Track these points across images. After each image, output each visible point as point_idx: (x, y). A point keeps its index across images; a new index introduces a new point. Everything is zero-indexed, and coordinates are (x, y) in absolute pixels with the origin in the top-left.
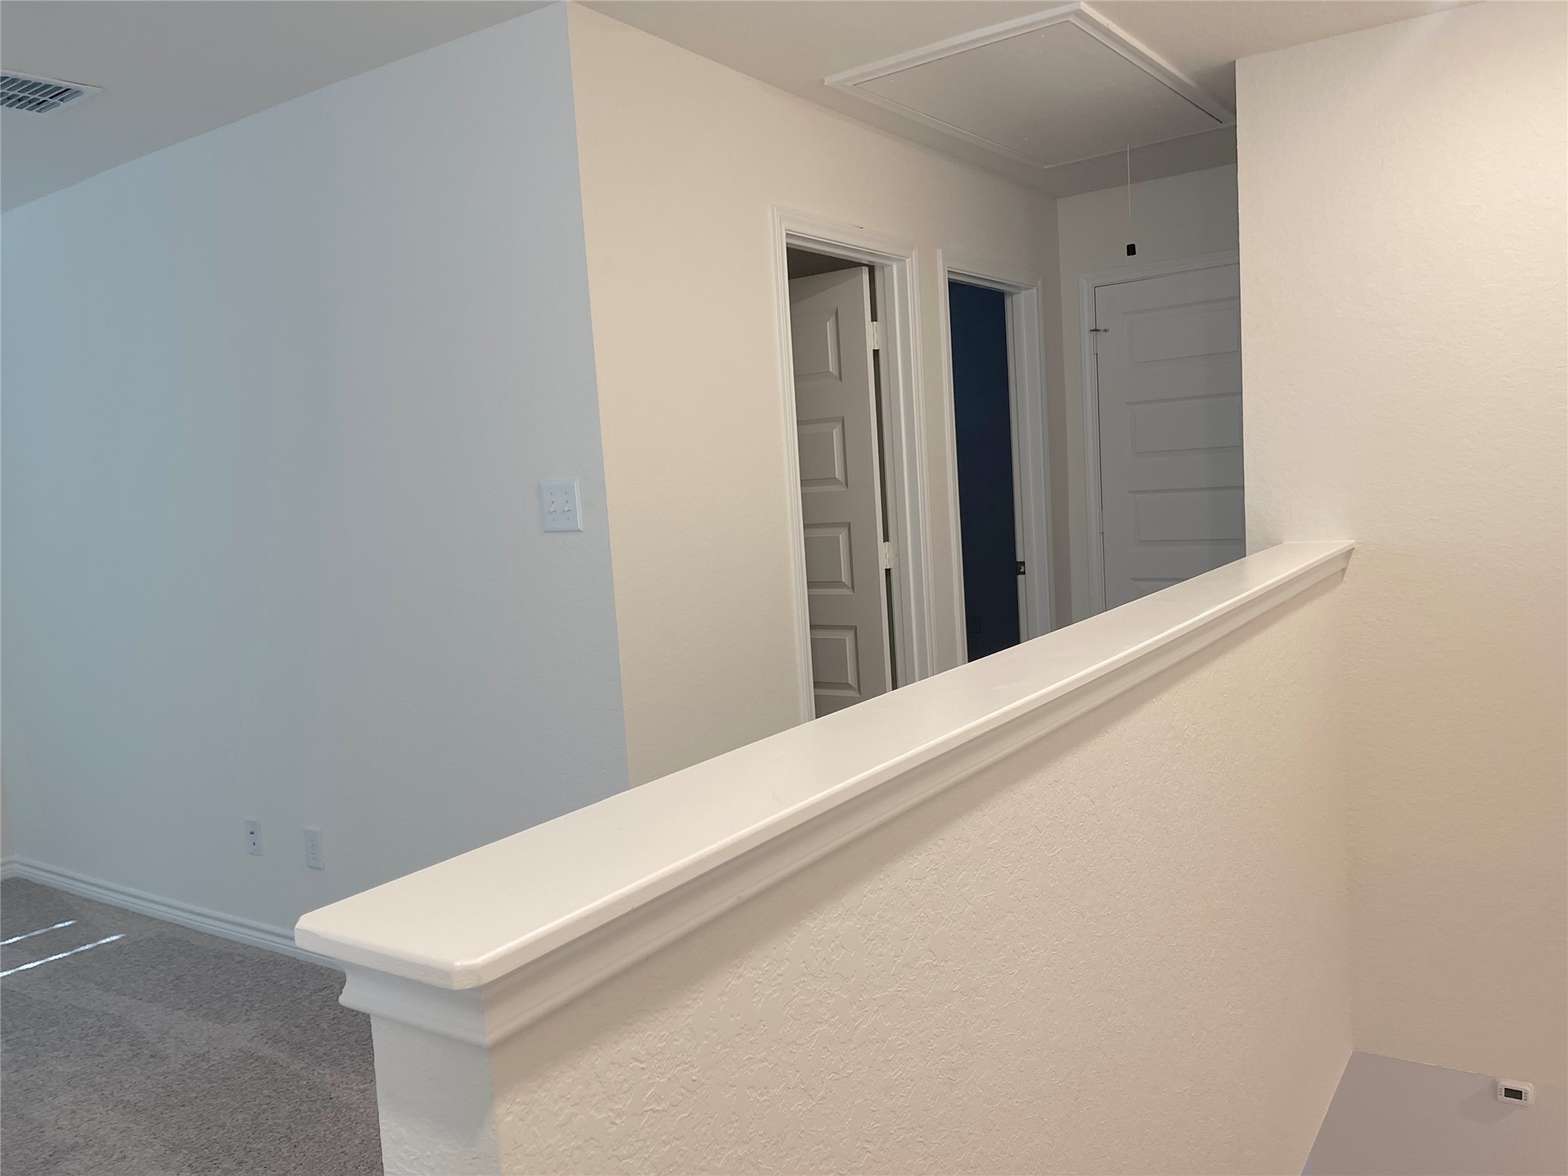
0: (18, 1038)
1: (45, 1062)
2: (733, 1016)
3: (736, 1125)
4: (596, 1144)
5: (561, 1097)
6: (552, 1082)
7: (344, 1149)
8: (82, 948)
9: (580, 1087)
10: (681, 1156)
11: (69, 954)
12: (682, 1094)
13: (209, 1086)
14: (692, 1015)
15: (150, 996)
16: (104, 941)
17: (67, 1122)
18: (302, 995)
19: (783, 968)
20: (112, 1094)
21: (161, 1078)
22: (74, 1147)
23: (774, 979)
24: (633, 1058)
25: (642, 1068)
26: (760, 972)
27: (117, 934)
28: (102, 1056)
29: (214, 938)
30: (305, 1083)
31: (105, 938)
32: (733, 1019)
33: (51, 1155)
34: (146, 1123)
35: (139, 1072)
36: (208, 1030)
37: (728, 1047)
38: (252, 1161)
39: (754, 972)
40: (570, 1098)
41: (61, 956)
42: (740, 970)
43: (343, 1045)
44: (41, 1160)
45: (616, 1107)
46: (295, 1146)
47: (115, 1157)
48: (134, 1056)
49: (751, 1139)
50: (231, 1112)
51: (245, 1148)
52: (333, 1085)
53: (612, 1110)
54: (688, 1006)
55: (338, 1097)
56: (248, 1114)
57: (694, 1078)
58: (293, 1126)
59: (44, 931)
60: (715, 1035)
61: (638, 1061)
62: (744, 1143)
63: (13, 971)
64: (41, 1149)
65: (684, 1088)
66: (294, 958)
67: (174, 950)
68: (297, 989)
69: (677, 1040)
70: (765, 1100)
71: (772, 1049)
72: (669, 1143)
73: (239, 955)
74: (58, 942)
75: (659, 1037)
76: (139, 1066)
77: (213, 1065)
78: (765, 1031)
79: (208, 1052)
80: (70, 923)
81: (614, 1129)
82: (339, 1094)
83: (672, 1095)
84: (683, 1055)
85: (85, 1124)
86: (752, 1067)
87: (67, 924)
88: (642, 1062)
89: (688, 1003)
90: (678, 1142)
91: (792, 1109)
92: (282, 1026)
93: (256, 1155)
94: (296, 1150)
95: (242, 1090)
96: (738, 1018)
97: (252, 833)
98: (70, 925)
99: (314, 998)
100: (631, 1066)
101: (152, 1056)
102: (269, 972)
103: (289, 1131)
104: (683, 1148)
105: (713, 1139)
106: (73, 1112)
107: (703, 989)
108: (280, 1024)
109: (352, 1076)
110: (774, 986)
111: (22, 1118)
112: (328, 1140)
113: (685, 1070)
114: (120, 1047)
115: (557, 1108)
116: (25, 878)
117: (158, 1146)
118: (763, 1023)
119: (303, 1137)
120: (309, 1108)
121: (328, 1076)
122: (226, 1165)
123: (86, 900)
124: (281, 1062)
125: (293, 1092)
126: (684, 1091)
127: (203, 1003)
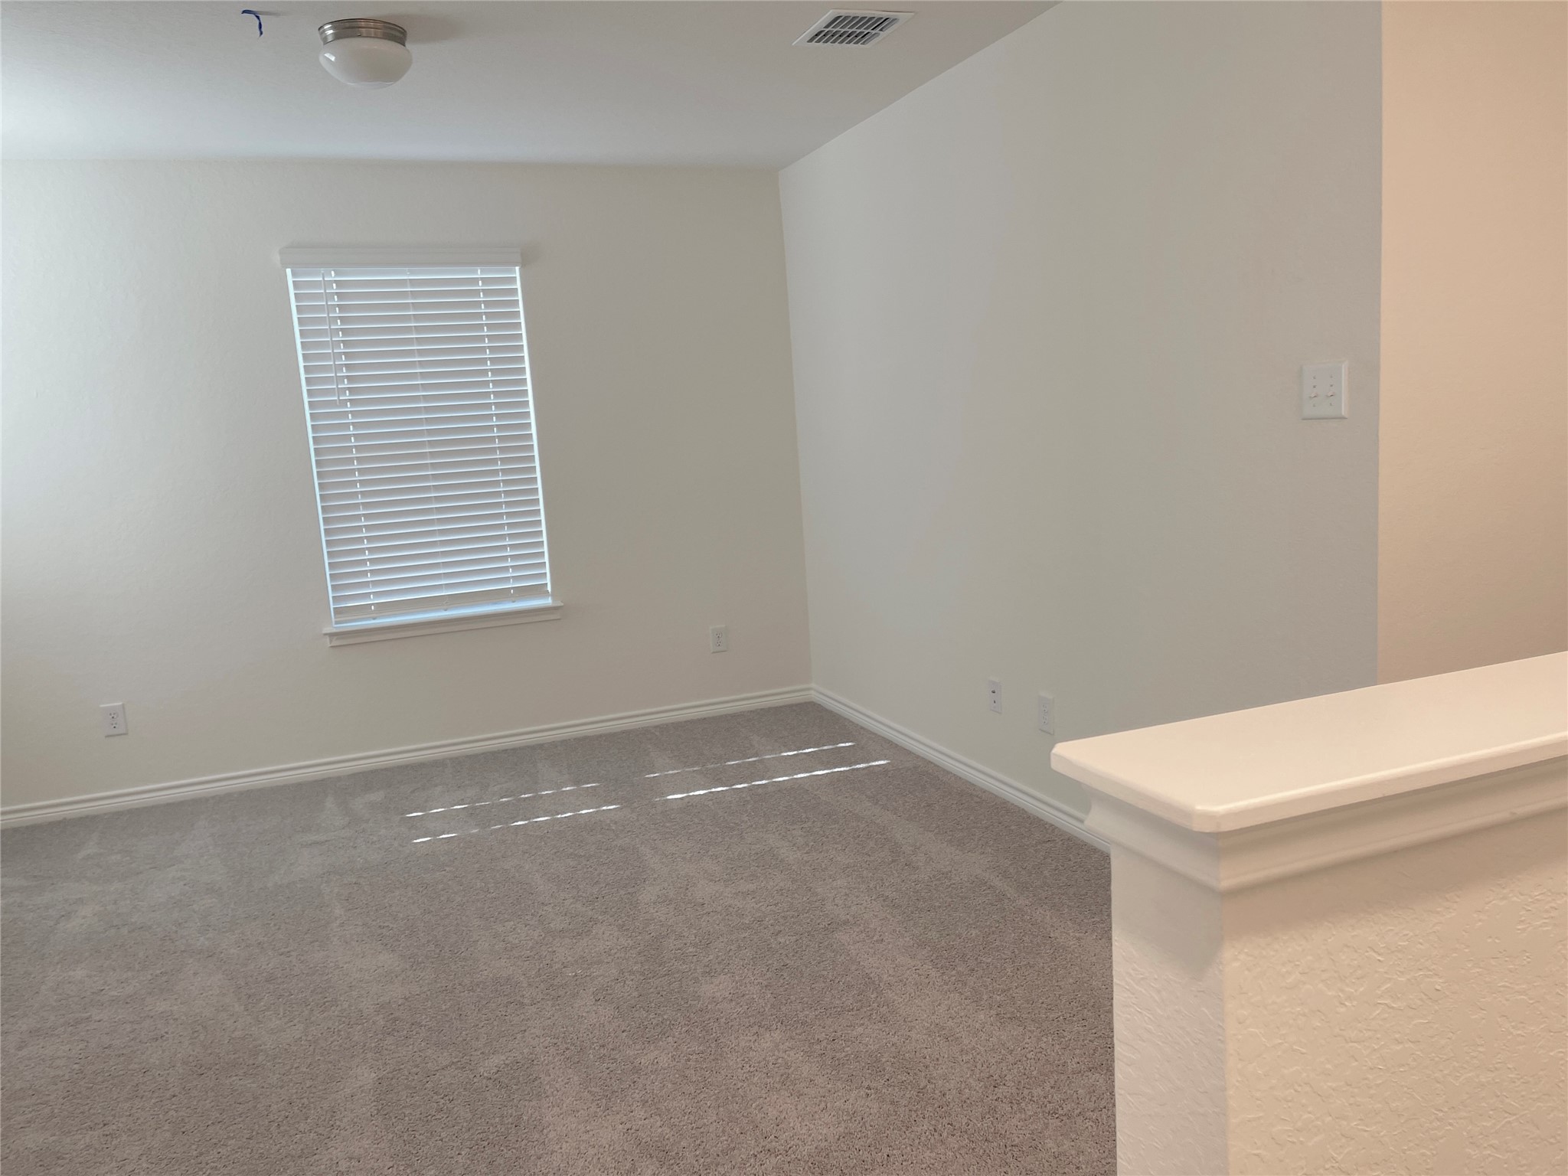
0: (810, 827)
1: (827, 851)
2: (1490, 937)
3: (1481, 1049)
4: (1323, 1018)
5: (1289, 961)
6: (1282, 944)
7: (1059, 984)
8: (858, 766)
9: (1310, 958)
10: (1414, 1060)
11: (848, 768)
12: (1421, 1000)
13: (950, 900)
14: (1441, 923)
15: (907, 816)
16: (874, 764)
17: (841, 902)
18: (1028, 843)
19: (1558, 902)
20: (875, 888)
21: (913, 884)
22: (846, 922)
23: (1547, 911)
24: (1369, 947)
25: (1379, 960)
26: (1530, 900)
27: (884, 760)
28: (869, 855)
29: (958, 778)
30: (1028, 918)
31: (875, 761)
32: (1489, 940)
33: (829, 924)
34: (900, 917)
35: (897, 875)
36: (951, 854)
37: (1481, 968)
38: (982, 971)
39: (1522, 897)
40: (1298, 965)
41: (842, 769)
42: (1505, 891)
43: (1063, 894)
44: (821, 926)
45: (1347, 989)
46: (1018, 969)
47: (875, 939)
48: (893, 861)
49: (1496, 1069)
50: (967, 926)
51: (976, 959)
52: (1052, 926)
53: (1342, 991)
54: (1438, 913)
55: (1056, 939)
56: (980, 931)
57: (1438, 987)
58: (1017, 952)
59: (831, 747)
60: (1467, 950)
61: (1375, 952)
62: (1488, 1070)
63: (808, 774)
64: (823, 917)
65: (1426, 995)
66: (1023, 809)
67: (926, 782)
68: (1025, 837)
69: (1421, 944)
70: (1519, 1035)
71: (1535, 984)
72: (1402, 1043)
73: (977, 796)
74: (840, 757)
75: (1401, 935)
76: (897, 870)
77: (954, 884)
78: (1529, 962)
79: (950, 872)
80: (850, 744)
81: (1342, 1010)
82: (1057, 935)
83: (1411, 997)
84: (1427, 960)
85: (855, 907)
86: (1507, 996)
87: (847, 744)
88: (1379, 955)
89: (1439, 909)
90: (1412, 1045)
91: (1552, 1054)
92: (1011, 865)
93: (985, 967)
94: (1019, 973)
95: (977, 910)
96: (1497, 941)
97: (994, 692)
98: (850, 746)
99: (1039, 847)
100: (1366, 954)
101: (906, 865)
102: (1002, 816)
103: (1013, 954)
104: (1417, 1053)
105: (1452, 1055)
106: (846, 895)
107: (1458, 900)
108: (1010, 863)
109: (1069, 923)
110: (1545, 918)
111: (810, 890)
112: (1046, 972)
113: (1427, 976)
114: (883, 851)
115: (1284, 970)
116: (819, 703)
117: (908, 939)
118: (1527, 954)
119: (1025, 963)
120: (1031, 941)
121: (1048, 917)
122: (961, 969)
123: (862, 728)
124: (1009, 895)
125: (1018, 923)
126: (1424, 997)
127: (948, 830)
